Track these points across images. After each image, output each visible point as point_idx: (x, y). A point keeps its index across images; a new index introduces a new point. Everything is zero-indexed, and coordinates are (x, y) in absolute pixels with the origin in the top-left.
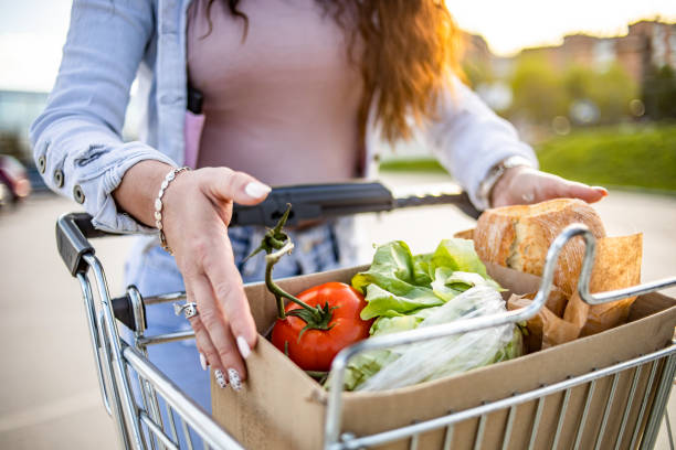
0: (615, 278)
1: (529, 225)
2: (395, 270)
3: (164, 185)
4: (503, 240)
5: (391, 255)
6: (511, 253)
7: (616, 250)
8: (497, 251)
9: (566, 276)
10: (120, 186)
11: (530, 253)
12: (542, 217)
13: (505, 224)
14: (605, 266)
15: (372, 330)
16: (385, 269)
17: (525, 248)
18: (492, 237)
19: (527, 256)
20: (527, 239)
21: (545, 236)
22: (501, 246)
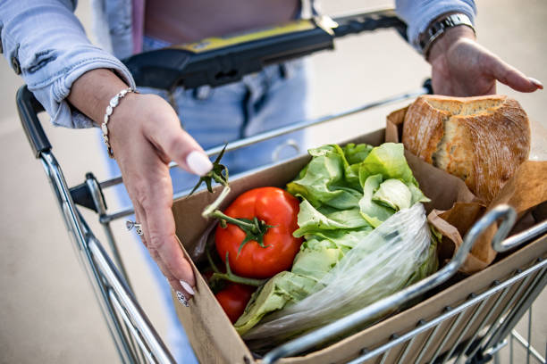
0: (530, 189)
1: (459, 125)
2: (327, 181)
3: (109, 111)
4: (431, 138)
5: (324, 166)
6: (437, 150)
7: (536, 171)
8: (425, 147)
9: (486, 178)
10: (70, 94)
11: (456, 155)
12: (473, 120)
13: (436, 122)
14: (523, 182)
15: (302, 247)
16: (317, 182)
17: (451, 149)
18: (422, 130)
19: (452, 156)
20: (455, 140)
21: (472, 140)
22: (429, 143)
